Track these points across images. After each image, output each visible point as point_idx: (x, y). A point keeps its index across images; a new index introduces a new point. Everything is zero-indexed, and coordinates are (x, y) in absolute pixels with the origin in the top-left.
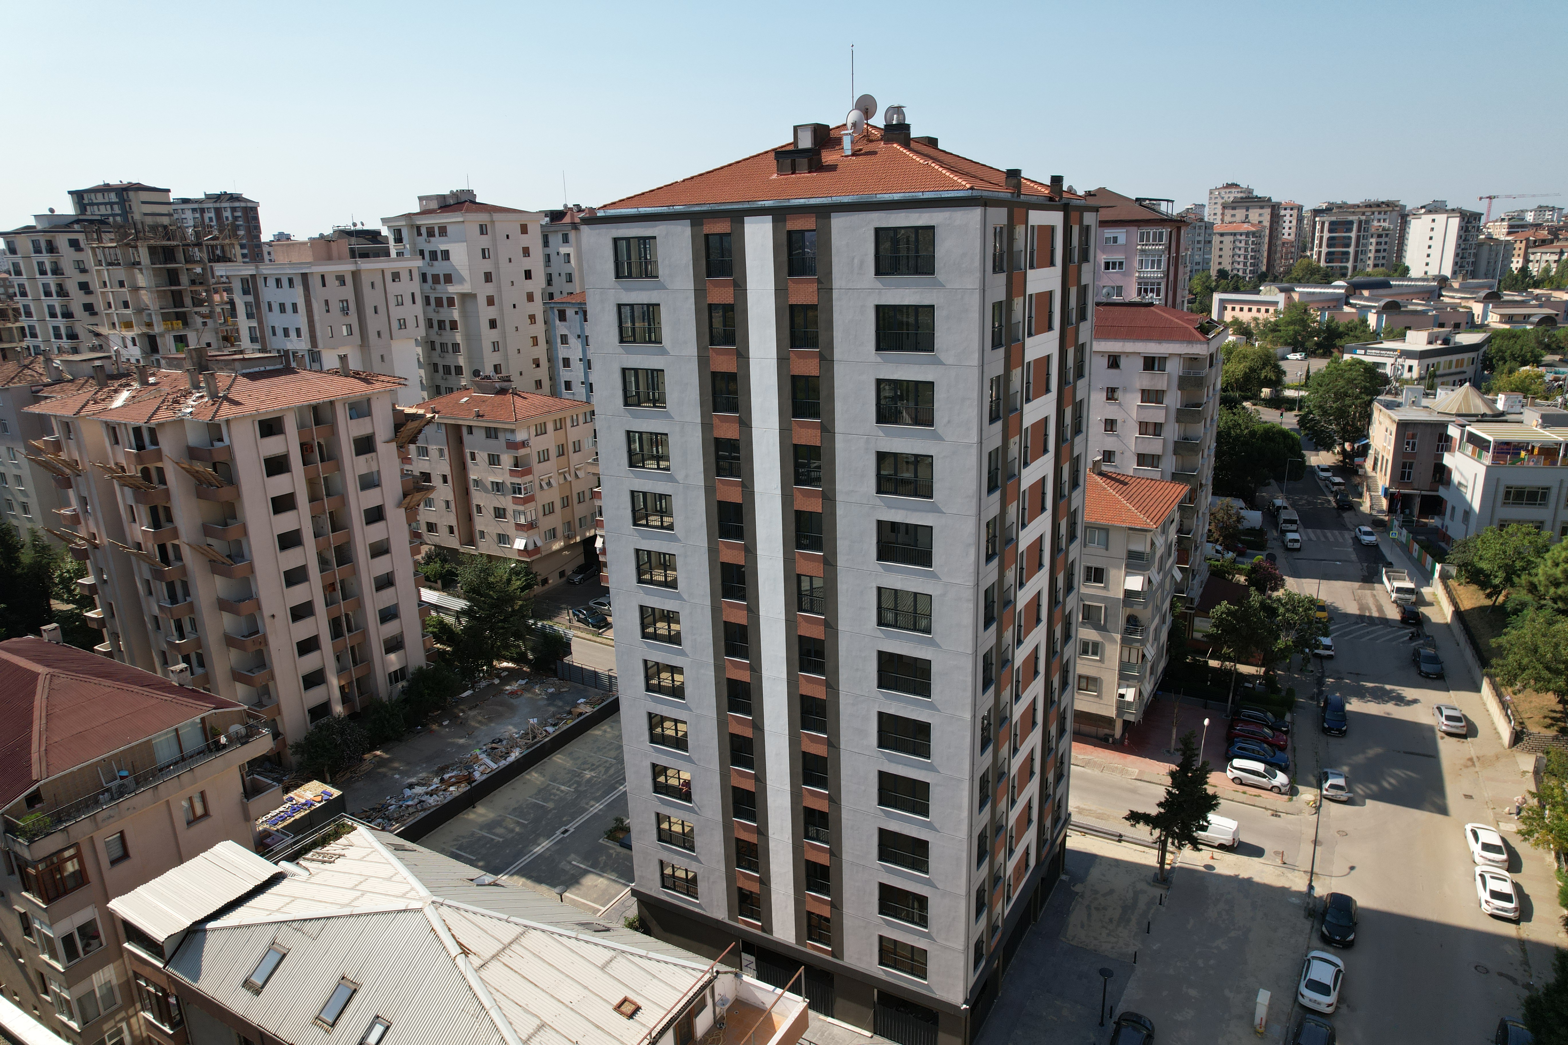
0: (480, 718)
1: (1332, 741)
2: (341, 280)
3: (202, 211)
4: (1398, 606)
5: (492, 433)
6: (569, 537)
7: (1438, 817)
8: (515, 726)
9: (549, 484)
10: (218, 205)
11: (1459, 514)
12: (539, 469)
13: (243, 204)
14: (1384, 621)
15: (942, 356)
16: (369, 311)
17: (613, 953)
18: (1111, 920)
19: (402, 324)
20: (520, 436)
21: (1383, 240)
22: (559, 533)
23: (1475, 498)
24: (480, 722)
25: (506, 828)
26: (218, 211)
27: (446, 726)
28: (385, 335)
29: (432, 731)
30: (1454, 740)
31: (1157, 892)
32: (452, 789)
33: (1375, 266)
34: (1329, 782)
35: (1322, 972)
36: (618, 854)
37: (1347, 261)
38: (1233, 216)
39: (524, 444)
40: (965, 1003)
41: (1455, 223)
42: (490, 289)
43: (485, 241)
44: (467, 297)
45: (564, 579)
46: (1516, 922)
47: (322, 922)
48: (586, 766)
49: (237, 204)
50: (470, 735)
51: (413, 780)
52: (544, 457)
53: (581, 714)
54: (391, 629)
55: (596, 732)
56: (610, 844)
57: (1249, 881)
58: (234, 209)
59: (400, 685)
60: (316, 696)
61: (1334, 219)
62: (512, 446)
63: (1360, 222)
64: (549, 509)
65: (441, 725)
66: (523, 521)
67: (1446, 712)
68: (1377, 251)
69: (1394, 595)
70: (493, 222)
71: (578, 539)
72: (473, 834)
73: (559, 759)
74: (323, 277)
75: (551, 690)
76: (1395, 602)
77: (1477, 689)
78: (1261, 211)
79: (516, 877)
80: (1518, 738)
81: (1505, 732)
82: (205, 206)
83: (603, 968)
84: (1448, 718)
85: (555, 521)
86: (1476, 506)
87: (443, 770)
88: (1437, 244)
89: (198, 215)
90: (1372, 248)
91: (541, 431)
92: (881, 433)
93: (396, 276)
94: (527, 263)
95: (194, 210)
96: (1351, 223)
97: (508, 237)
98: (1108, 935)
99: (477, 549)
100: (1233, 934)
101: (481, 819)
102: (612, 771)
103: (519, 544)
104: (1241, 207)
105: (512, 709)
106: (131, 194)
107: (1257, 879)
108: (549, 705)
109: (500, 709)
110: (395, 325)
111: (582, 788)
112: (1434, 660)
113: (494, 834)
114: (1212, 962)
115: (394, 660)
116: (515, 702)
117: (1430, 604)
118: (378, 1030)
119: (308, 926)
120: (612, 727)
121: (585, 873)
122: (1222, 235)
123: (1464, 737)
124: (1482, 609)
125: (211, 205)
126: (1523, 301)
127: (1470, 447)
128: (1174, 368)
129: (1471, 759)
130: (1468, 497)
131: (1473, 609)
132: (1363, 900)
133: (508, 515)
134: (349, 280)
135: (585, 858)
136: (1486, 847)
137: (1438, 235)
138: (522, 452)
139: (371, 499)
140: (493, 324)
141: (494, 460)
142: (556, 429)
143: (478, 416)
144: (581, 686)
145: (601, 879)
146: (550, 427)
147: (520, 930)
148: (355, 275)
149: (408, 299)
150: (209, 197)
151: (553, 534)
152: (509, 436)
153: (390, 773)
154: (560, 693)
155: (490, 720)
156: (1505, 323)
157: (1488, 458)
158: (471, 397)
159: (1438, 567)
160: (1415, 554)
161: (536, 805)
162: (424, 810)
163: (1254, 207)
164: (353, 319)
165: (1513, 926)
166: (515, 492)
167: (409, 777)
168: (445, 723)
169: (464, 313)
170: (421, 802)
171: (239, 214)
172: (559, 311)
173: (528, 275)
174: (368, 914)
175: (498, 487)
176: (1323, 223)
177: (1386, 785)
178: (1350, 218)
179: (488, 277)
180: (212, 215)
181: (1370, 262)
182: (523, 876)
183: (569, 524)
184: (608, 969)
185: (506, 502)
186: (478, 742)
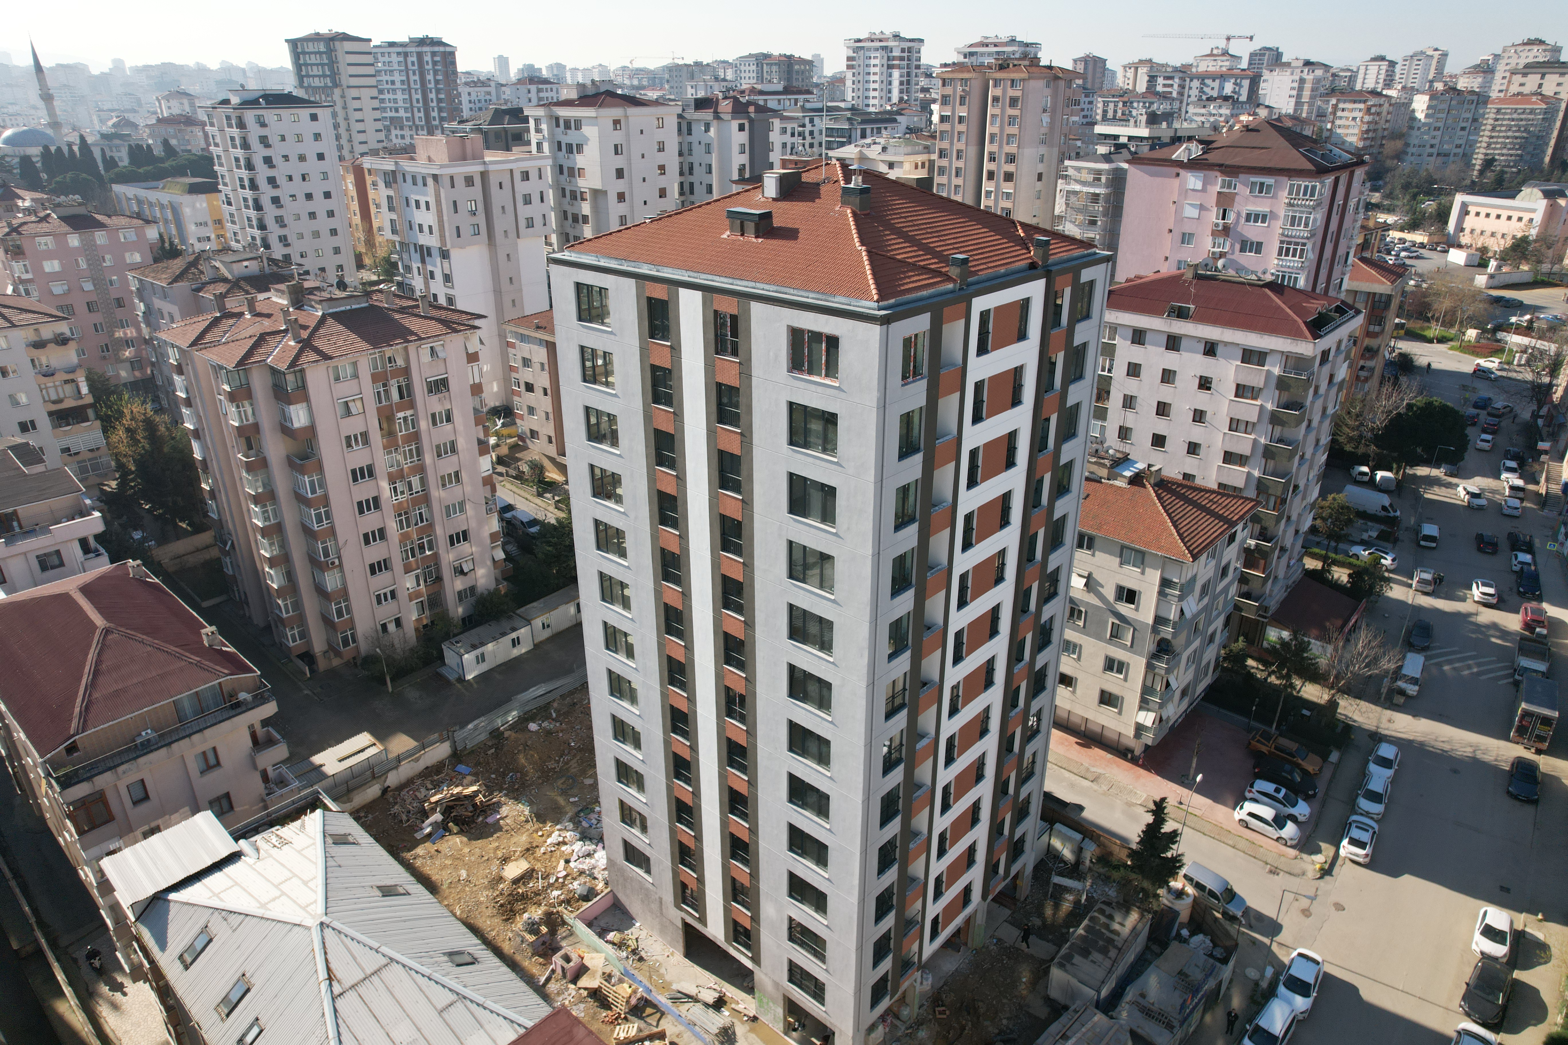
2: (469, 181)
3: (406, 55)
10: (419, 49)
13: (442, 49)
16: (496, 211)
17: (454, 997)
19: (530, 223)
26: (420, 55)
28: (512, 234)
43: (618, 137)
44: (598, 194)
47: (242, 917)
49: (436, 49)
58: (434, 54)
59: (467, 600)
70: (627, 117)
74: (452, 178)
82: (409, 49)
83: (441, 1012)
89: (401, 59)
92: (792, 523)
93: (526, 176)
94: (661, 158)
95: (399, 54)
97: (643, 131)
104: (1537, 73)
106: (337, 44)
110: (522, 223)
118: (255, 1031)
119: (232, 917)
125: (413, 49)
128: (1274, 365)
134: (477, 181)
139: (443, 434)
147: (384, 961)
148: (484, 175)
149: (536, 198)
150: (412, 41)
164: (481, 219)
169: (595, 208)
171: (437, 59)
173: (661, 170)
174: (274, 920)
179: (620, 173)
180: (415, 59)
184: (445, 1015)
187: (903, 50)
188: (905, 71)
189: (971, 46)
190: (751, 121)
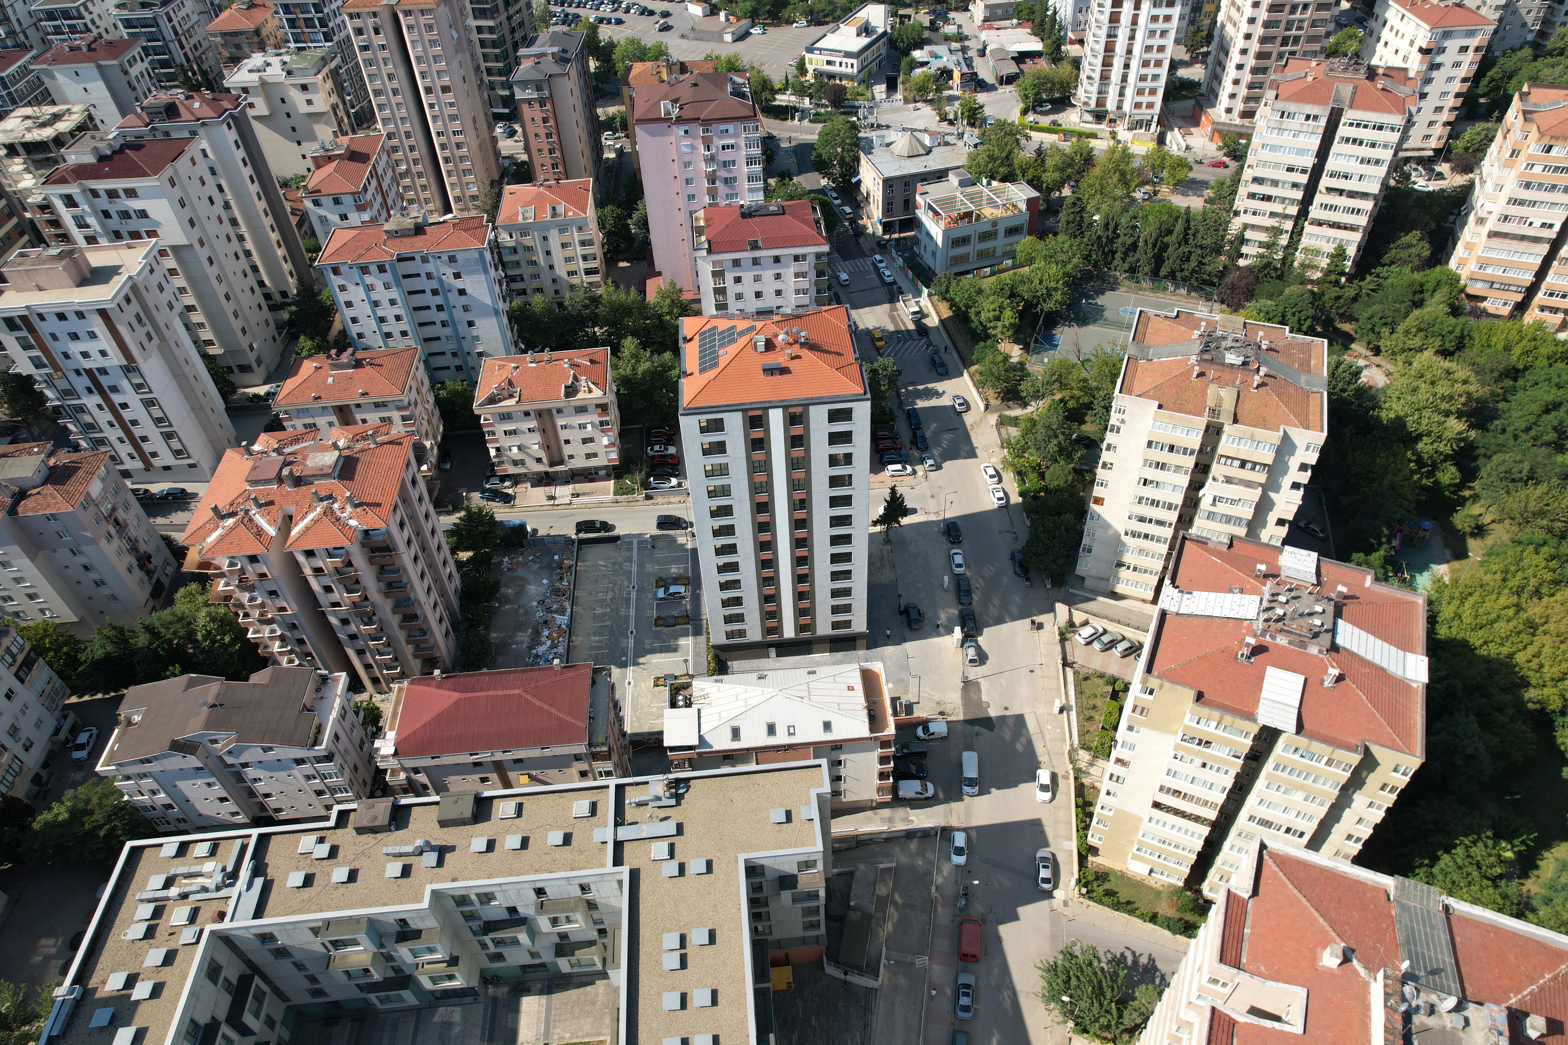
0: (514, 593)
2: (127, 299)
4: (913, 321)
7: (974, 460)
11: (929, 251)
15: (856, 445)
16: (155, 312)
17: (832, 677)
19: (171, 306)
24: (516, 595)
27: (500, 606)
28: (170, 324)
29: (495, 613)
30: (966, 413)
32: (561, 639)
35: (958, 559)
36: (668, 631)
39: (409, 404)
40: (867, 630)
42: (197, 233)
43: (178, 192)
48: (601, 593)
50: (520, 605)
51: (527, 644)
53: (570, 567)
55: (583, 573)
56: (660, 628)
62: (401, 409)
67: (958, 402)
69: (911, 318)
73: (583, 597)
74: (118, 305)
75: (531, 558)
77: (961, 376)
80: (987, 407)
81: (981, 404)
83: (835, 682)
84: (959, 405)
87: (537, 632)
93: (151, 269)
94: (207, 191)
97: (190, 178)
98: (882, 575)
100: (922, 554)
102: (616, 591)
105: (523, 579)
107: (919, 524)
108: (541, 567)
109: (518, 581)
110: (168, 310)
111: (613, 607)
112: (943, 365)
113: (601, 650)
114: (921, 569)
116: (519, 573)
117: (925, 314)
120: (588, 566)
123: (968, 411)
124: (950, 319)
127: (930, 213)
128: (811, 259)
129: (974, 422)
131: (947, 318)
134: (131, 295)
135: (657, 641)
136: (991, 476)
140: (211, 261)
143: (363, 395)
147: (806, 684)
148: (133, 288)
149: (164, 283)
154: (538, 558)
155: (520, 591)
157: (942, 224)
159: (925, 288)
160: (910, 279)
161: (601, 626)
164: (148, 325)
167: (522, 643)
168: (496, 605)
169: (181, 261)
172: (333, 268)
186: (532, 608)
190: (235, 118)
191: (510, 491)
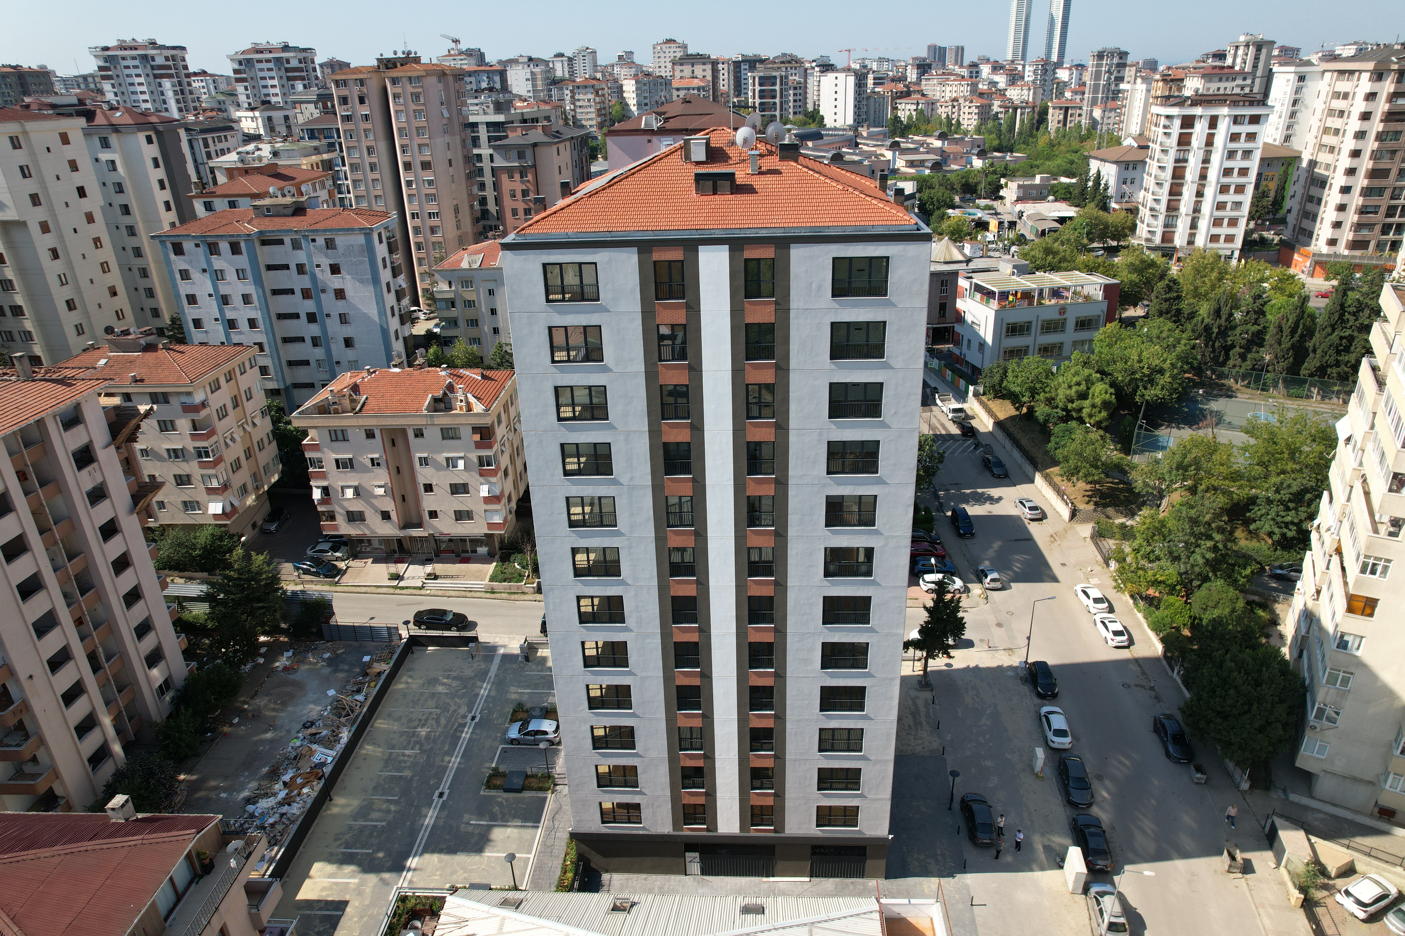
0: (272, 706)
1: (967, 542)
4: (954, 422)
5: (158, 398)
6: (257, 488)
7: (1055, 585)
8: (315, 702)
9: (233, 439)
11: (975, 345)
12: (221, 426)
14: (951, 437)
15: (892, 363)
18: (909, 726)
20: (198, 397)
21: (798, 91)
22: (250, 487)
23: (987, 333)
24: (274, 710)
25: (379, 810)
27: (239, 724)
29: (225, 734)
30: (1036, 523)
31: (927, 695)
32: (305, 790)
33: (795, 113)
34: (989, 578)
35: (1058, 722)
36: (507, 800)
37: (775, 110)
38: (682, 71)
39: (204, 405)
40: (890, 833)
41: (851, 80)
42: (40, 214)
43: (21, 157)
44: (12, 226)
45: (257, 530)
46: (1128, 647)
48: (416, 723)
50: (271, 726)
51: (246, 794)
52: (222, 413)
53: (379, 674)
54: (149, 643)
55: (399, 686)
56: (493, 793)
57: (977, 667)
59: (168, 698)
60: (92, 742)
61: (762, 74)
62: (189, 409)
63: (781, 77)
64: (236, 466)
65: (232, 725)
66: (215, 484)
67: (1027, 505)
68: (795, 101)
69: (950, 415)
70: (25, 133)
71: (266, 488)
72: (350, 828)
73: (380, 724)
75: (327, 655)
76: (952, 420)
77: (1032, 481)
78: (704, 67)
79: (427, 856)
80: (1074, 514)
81: (1065, 512)
84: (1031, 509)
85: (243, 476)
86: (989, 340)
87: (274, 774)
88: (840, 96)
90: (791, 98)
91: (215, 387)
92: (833, 426)
94: (78, 179)
96: (775, 77)
97: (48, 149)
98: (915, 739)
99: (156, 520)
100: (988, 711)
101: (348, 810)
102: (443, 721)
103: (215, 508)
104: (687, 64)
105: (300, 686)
107: (981, 665)
108: (336, 671)
109: (288, 689)
111: (427, 747)
112: (1000, 464)
113: (373, 820)
114: (987, 737)
115: (157, 674)
116: (296, 677)
117: (973, 418)
120: (411, 677)
121: (490, 828)
122: (678, 89)
123: (1041, 520)
124: (1012, 418)
126: (915, 149)
127: (978, 296)
129: (1052, 536)
130: (982, 333)
131: (1006, 419)
132: (1051, 661)
133: (193, 480)
135: (481, 815)
136: (1096, 601)
137: (841, 89)
138: (204, 413)
139: (103, 513)
140: (55, 254)
141: (166, 426)
142: (227, 381)
143: (136, 381)
144: (356, 644)
145: (509, 830)
146: (222, 381)
151: (244, 490)
152: (184, 399)
153: (213, 795)
154: (338, 656)
155: (284, 704)
156: (909, 167)
157: (994, 304)
158: (109, 358)
159: (971, 388)
160: (949, 378)
161: (393, 778)
162: (293, 822)
163: (698, 63)
165: (1127, 650)
166: (200, 455)
167: (239, 791)
168: (236, 721)
170: (282, 815)
172: (173, 244)
173: (81, 192)
175: (175, 454)
176: (754, 78)
177: (1016, 569)
178: (774, 74)
179: (35, 200)
181: (791, 110)
182: (433, 851)
183: (255, 476)
185: (192, 468)
186: (288, 731)
187: (167, 59)
188: (176, 80)
189: (243, 52)
190: (158, 133)
191: (342, 565)
